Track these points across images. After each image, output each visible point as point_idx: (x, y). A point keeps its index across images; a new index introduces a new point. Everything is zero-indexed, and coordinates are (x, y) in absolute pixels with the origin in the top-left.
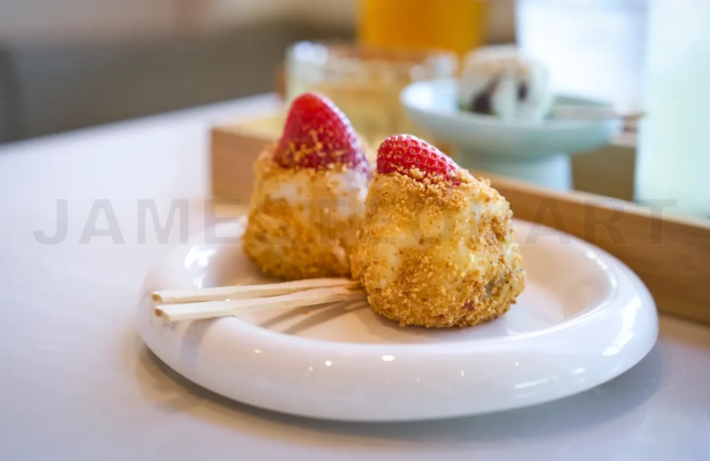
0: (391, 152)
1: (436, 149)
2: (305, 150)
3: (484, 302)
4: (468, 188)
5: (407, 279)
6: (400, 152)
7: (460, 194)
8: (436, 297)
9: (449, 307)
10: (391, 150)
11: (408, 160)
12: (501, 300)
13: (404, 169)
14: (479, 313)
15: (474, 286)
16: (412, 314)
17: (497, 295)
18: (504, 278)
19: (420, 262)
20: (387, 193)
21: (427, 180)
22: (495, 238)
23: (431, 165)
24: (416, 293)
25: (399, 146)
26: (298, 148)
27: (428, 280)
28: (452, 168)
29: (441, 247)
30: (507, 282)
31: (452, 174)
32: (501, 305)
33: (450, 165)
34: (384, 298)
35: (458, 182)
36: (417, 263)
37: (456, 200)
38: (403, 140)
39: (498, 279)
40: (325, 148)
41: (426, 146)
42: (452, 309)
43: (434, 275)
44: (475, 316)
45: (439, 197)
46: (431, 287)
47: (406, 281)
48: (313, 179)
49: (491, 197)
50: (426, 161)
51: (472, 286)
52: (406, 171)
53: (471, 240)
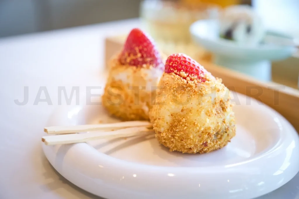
0: (172, 62)
1: (195, 62)
2: (133, 57)
3: (213, 142)
4: (209, 84)
5: (174, 129)
6: (176, 63)
7: (204, 87)
8: (188, 139)
9: (194, 145)
10: (172, 61)
11: (180, 67)
12: (222, 141)
13: (177, 71)
14: (210, 147)
15: (208, 135)
16: (176, 146)
17: (221, 138)
18: (225, 130)
19: (180, 121)
20: (167, 83)
21: (188, 78)
22: (221, 110)
23: (192, 70)
24: (178, 136)
25: (176, 59)
26: (129, 55)
27: (184, 131)
28: (202, 72)
29: (192, 114)
30: (226, 132)
31: (202, 75)
32: (222, 143)
33: (201, 71)
34: (162, 137)
35: (204, 80)
36: (179, 121)
37: (202, 90)
38: (179, 56)
39: (221, 131)
40: (142, 57)
41: (190, 60)
42: (196, 146)
43: (187, 128)
44: (208, 149)
45: (194, 88)
46: (185, 134)
47: (173, 130)
48: (135, 72)
49: (220, 89)
50: (189, 68)
51: (206, 135)
52: (178, 73)
53: (208, 111)
